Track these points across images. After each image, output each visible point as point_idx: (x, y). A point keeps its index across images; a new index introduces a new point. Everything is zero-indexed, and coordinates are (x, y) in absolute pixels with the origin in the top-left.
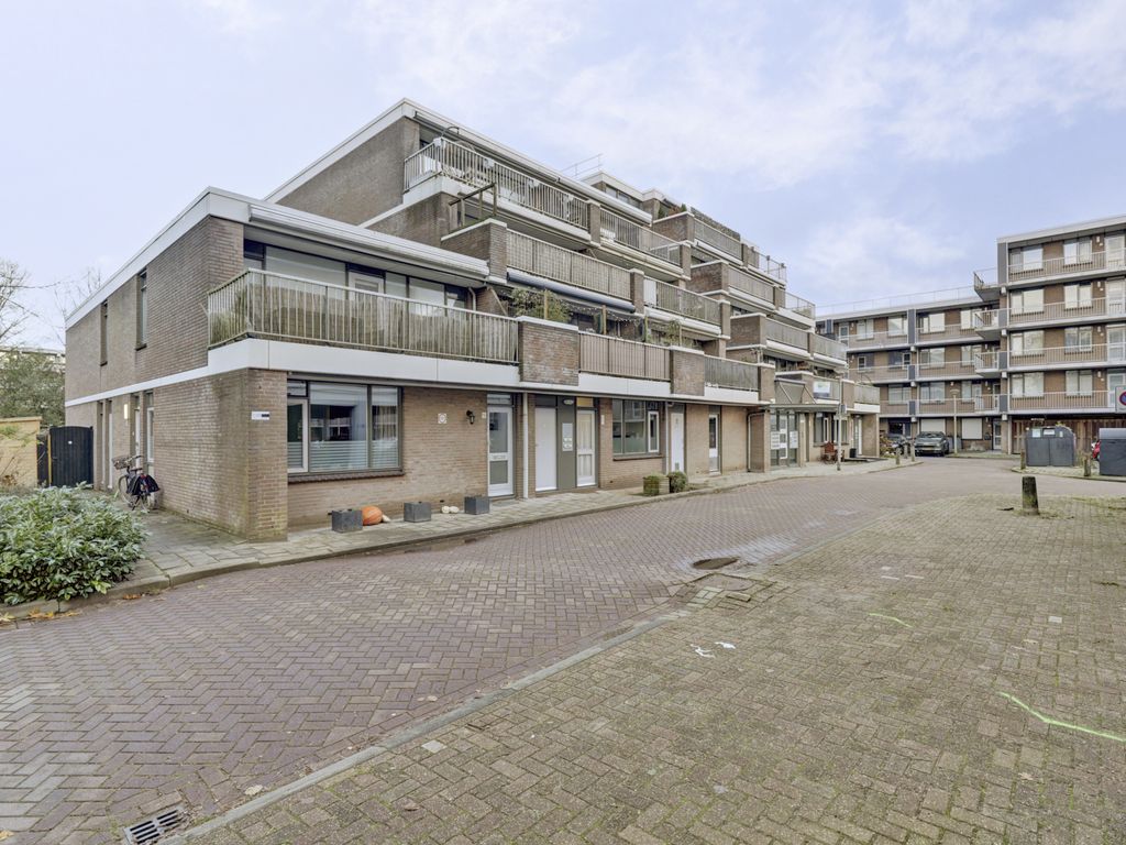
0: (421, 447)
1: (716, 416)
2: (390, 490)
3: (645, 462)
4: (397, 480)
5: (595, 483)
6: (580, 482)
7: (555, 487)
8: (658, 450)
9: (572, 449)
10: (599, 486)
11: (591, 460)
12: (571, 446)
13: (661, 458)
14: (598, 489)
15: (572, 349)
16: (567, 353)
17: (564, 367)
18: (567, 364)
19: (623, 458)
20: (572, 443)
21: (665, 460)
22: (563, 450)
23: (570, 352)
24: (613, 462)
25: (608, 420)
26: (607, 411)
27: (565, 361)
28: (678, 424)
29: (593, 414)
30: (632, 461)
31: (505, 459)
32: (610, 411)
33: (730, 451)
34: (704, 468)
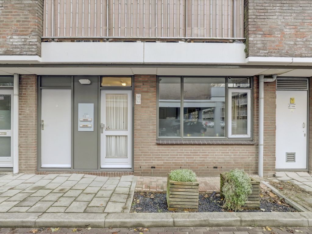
3: (219, 148)
5: (130, 166)
6: (107, 163)
7: (69, 166)
8: (249, 135)
9: (92, 129)
10: (133, 171)
11: (126, 141)
12: (91, 127)
13: (253, 145)
14: (130, 174)
15: (26, 13)
16: (18, 18)
17: (12, 35)
18: (16, 33)
19: (174, 142)
20: (92, 123)
21: (257, 145)
22: (80, 129)
23: (21, 18)
24: (157, 146)
25: (147, 99)
26: (145, 89)
27: (14, 28)
28: (293, 103)
29: (129, 93)
30: (193, 146)
31: (7, 135)
32: (153, 89)
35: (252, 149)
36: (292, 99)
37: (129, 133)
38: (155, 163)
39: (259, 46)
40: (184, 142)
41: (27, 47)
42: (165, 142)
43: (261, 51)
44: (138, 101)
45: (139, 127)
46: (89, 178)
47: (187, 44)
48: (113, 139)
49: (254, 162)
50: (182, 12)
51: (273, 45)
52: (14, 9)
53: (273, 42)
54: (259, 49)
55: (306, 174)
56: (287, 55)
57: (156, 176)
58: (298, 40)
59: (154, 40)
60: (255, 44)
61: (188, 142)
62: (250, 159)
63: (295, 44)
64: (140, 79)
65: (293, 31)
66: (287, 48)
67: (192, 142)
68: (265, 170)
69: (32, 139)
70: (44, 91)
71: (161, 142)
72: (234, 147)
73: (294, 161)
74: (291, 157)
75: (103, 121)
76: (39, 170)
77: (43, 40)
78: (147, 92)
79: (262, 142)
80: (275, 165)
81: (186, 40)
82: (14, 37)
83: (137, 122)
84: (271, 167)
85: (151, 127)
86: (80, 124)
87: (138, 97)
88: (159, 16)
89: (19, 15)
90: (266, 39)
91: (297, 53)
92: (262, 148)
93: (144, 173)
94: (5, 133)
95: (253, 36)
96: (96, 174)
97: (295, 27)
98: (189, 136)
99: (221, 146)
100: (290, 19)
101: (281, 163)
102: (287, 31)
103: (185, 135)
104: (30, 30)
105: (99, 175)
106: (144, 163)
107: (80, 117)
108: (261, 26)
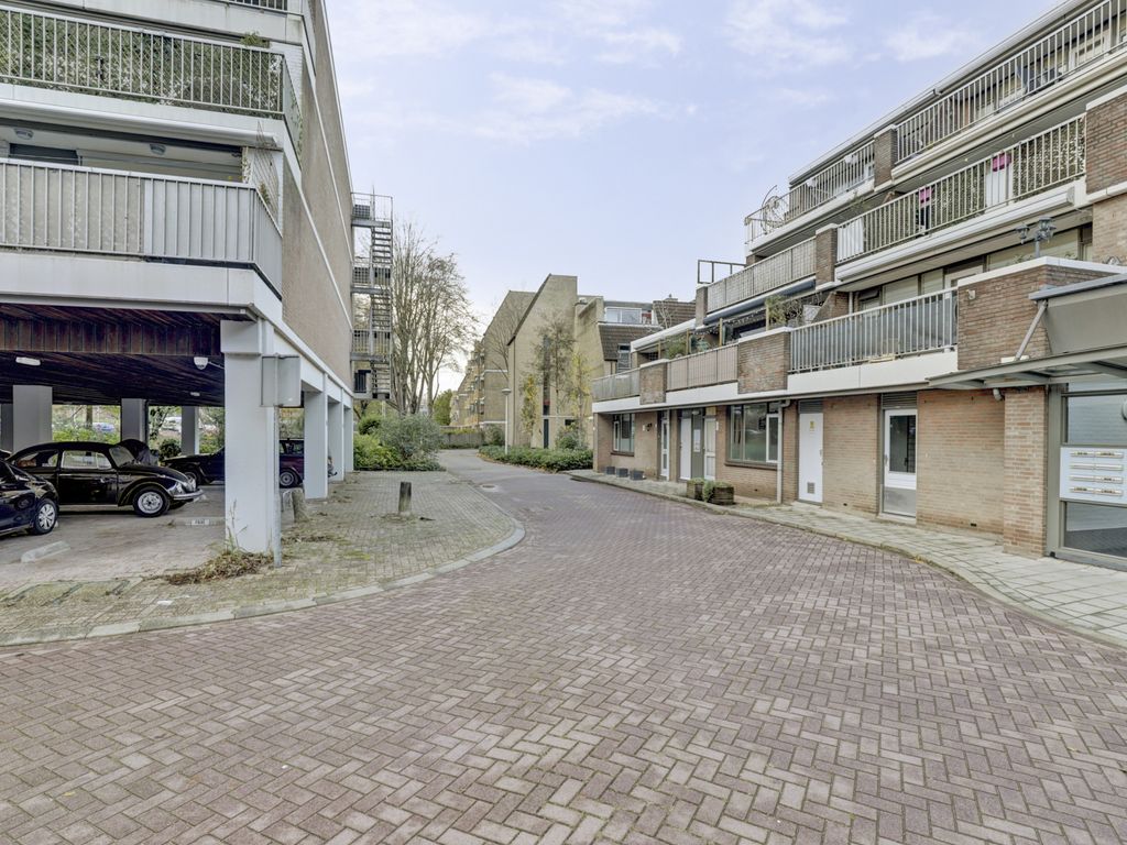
0: (638, 442)
1: (914, 411)
2: (631, 463)
33: (946, 484)
34: (860, 502)
36: (812, 423)
66: (756, 384)
73: (814, 493)
74: (811, 488)
79: (779, 467)
80: (797, 494)
84: (791, 495)
92: (779, 474)
100: (758, 360)
101: (804, 493)
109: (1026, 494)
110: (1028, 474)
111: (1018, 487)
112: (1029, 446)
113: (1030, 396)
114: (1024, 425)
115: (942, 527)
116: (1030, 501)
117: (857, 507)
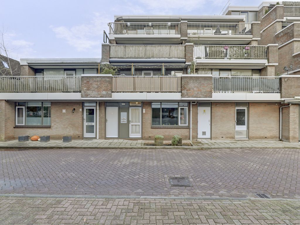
0: (57, 119)
1: (246, 108)
2: (46, 132)
3: (175, 130)
4: (48, 129)
5: (141, 137)
6: (132, 136)
7: (117, 137)
8: (187, 125)
9: (126, 123)
10: (142, 138)
11: (139, 127)
12: (125, 121)
13: (188, 128)
14: (141, 139)
15: (108, 83)
16: (105, 85)
17: (103, 91)
18: (104, 90)
19: (158, 127)
20: (126, 120)
21: (190, 129)
22: (121, 122)
23: (106, 85)
24: (151, 129)
25: (148, 111)
26: (147, 107)
27: (104, 88)
28: (205, 112)
29: (140, 108)
30: (165, 129)
31: (93, 125)
32: (150, 107)
33: (258, 128)
34: (229, 136)
35: (188, 130)
36: (204, 111)
37: (140, 124)
38: (150, 135)
39: (186, 94)
40: (161, 127)
41: (108, 95)
42: (154, 127)
43: (186, 96)
44: (144, 112)
45: (144, 122)
46: (126, 141)
47: (161, 93)
48: (134, 126)
49: (189, 135)
50: (160, 82)
51: (190, 94)
52: (104, 82)
53: (190, 93)
54: (186, 95)
55: (210, 140)
56: (195, 97)
57: (151, 140)
58: (199, 92)
59: (150, 92)
60: (184, 94)
61: (163, 127)
62: (187, 134)
63: (198, 93)
64: (145, 103)
65: (197, 89)
66: (195, 95)
67: (165, 127)
68: (193, 138)
69: (103, 126)
70: (107, 107)
71: (153, 127)
72: (181, 129)
73: (205, 135)
74: (204, 133)
75: (130, 119)
76: (106, 138)
77: (112, 92)
78: (147, 108)
79: (191, 127)
80: (197, 136)
81: (161, 92)
82: (104, 92)
83: (144, 120)
84: (195, 137)
85: (149, 122)
86: (122, 120)
87: (144, 110)
88: (152, 83)
89: (105, 84)
90: (188, 92)
91: (198, 96)
92: (191, 129)
93: (147, 139)
94: (92, 124)
95: (183, 91)
96: (128, 140)
97: (198, 88)
98: (164, 125)
99: (176, 129)
100: (196, 85)
101: (200, 135)
102: (195, 89)
103: (162, 125)
104: (109, 89)
105: (129, 140)
106: (146, 135)
107: (122, 118)
108: (186, 88)
109: (295, 128)
110: (295, 124)
111: (293, 127)
112: (295, 117)
113: (296, 106)
114: (294, 112)
115: (257, 139)
116: (296, 130)
117: (227, 138)
